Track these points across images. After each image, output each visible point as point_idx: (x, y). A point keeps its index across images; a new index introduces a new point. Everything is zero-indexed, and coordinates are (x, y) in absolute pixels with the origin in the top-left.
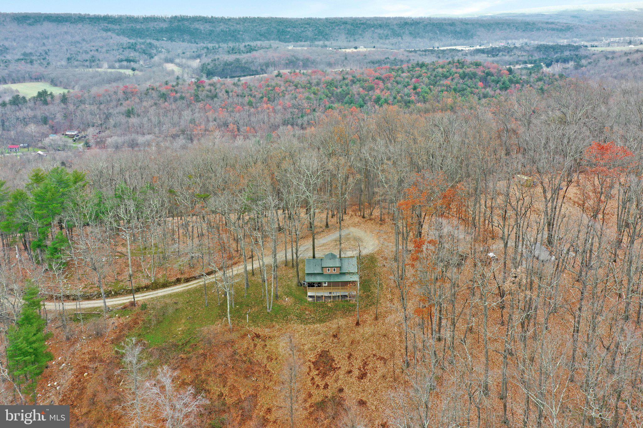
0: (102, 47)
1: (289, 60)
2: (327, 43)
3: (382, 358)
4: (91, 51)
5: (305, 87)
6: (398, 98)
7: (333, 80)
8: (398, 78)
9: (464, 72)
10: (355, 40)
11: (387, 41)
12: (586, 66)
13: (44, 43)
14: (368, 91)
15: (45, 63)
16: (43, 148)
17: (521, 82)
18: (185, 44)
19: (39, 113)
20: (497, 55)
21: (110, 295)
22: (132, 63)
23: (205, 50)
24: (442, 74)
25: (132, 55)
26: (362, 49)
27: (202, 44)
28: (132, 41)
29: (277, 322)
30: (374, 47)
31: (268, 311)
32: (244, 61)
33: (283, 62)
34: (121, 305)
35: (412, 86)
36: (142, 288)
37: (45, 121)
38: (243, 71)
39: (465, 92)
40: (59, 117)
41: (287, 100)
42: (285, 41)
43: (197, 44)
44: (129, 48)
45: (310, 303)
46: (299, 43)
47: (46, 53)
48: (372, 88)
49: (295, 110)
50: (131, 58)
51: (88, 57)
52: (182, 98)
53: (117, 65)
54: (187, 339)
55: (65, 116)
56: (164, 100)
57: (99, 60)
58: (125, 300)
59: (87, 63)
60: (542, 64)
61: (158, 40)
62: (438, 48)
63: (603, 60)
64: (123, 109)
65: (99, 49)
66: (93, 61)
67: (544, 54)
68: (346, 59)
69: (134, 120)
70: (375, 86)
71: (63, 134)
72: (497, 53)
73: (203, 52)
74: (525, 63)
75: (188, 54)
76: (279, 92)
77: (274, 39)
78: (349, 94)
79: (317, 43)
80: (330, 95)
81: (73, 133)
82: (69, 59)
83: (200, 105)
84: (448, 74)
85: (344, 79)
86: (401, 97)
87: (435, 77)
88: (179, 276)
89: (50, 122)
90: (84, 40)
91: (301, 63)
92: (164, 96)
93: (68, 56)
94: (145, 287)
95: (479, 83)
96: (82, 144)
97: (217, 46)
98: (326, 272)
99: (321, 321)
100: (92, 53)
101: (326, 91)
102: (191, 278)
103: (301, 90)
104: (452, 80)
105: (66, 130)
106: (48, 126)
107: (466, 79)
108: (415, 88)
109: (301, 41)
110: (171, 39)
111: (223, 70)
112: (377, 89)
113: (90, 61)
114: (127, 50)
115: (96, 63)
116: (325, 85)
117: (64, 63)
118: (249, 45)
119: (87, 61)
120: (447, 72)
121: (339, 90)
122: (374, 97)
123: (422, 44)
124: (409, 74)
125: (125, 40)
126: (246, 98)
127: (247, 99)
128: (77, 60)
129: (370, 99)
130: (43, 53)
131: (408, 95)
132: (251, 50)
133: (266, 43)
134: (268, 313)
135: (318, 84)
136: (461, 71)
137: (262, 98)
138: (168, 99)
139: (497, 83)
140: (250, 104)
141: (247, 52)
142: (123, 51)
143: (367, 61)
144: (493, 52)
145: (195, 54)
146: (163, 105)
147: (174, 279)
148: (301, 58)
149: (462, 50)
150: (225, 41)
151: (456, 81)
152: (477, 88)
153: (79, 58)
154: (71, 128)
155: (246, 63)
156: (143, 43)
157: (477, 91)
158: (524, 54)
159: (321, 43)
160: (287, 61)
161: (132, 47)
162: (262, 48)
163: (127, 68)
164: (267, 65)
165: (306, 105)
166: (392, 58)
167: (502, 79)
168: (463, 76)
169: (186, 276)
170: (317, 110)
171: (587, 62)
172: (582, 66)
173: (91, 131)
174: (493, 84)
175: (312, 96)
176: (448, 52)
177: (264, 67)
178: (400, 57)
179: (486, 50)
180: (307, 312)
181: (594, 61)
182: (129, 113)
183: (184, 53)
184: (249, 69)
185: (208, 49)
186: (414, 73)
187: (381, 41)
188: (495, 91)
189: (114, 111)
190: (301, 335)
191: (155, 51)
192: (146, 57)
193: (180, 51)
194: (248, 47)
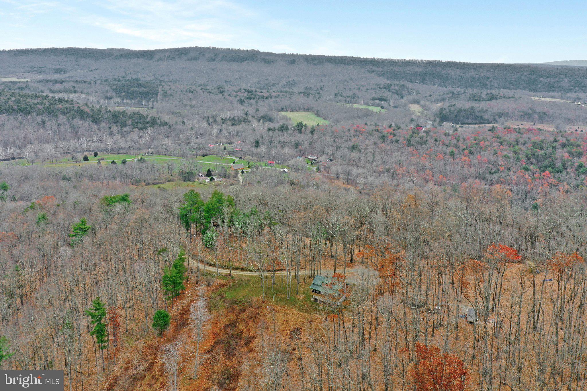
0: (363, 86)
1: (525, 112)
4: (354, 88)
5: (509, 145)
13: (321, 80)
15: (317, 96)
16: (288, 167)
18: (434, 88)
19: (293, 139)
22: (383, 102)
23: (451, 95)
25: (385, 94)
27: (450, 88)
28: (388, 82)
29: (288, 306)
32: (478, 110)
33: (518, 114)
34: (224, 273)
37: (297, 145)
38: (475, 119)
40: (306, 144)
41: (487, 155)
42: (535, 90)
43: (446, 87)
44: (385, 88)
45: (311, 302)
47: (321, 88)
50: (384, 98)
51: (350, 93)
52: (397, 141)
53: (371, 102)
54: (243, 299)
55: (311, 144)
56: (382, 141)
57: (358, 97)
58: (227, 272)
59: (349, 99)
61: (411, 82)
64: (350, 144)
65: (361, 88)
66: (354, 98)
69: (355, 155)
71: (306, 158)
73: (448, 96)
75: (434, 97)
77: (524, 89)
78: (551, 157)
80: (530, 156)
81: (313, 158)
82: (336, 95)
83: (409, 149)
88: (260, 268)
89: (299, 147)
90: (351, 79)
92: (383, 138)
93: (336, 92)
96: (316, 168)
97: (463, 91)
100: (354, 91)
103: (504, 147)
105: (309, 155)
106: (298, 150)
110: (423, 82)
111: (456, 116)
113: (351, 97)
114: (383, 90)
115: (355, 100)
116: (532, 145)
117: (331, 97)
118: (491, 93)
119: (349, 97)
122: (577, 164)
125: (384, 81)
127: (450, 149)
128: (342, 96)
129: (573, 165)
130: (319, 88)
132: (492, 98)
133: (511, 92)
134: (287, 300)
135: (525, 143)
137: (464, 150)
138: (385, 141)
140: (452, 154)
141: (488, 100)
142: (379, 91)
145: (439, 98)
146: (380, 145)
150: (472, 87)
153: (344, 94)
154: (312, 154)
155: (479, 112)
156: (397, 85)
161: (387, 88)
162: (504, 97)
163: (378, 105)
164: (502, 115)
165: (502, 162)
173: (323, 158)
177: (497, 117)
180: (306, 306)
182: (353, 148)
183: (430, 96)
184: (482, 118)
185: (453, 93)
189: (344, 145)
190: (294, 316)
191: (406, 92)
192: (397, 97)
193: (428, 94)
194: (490, 95)
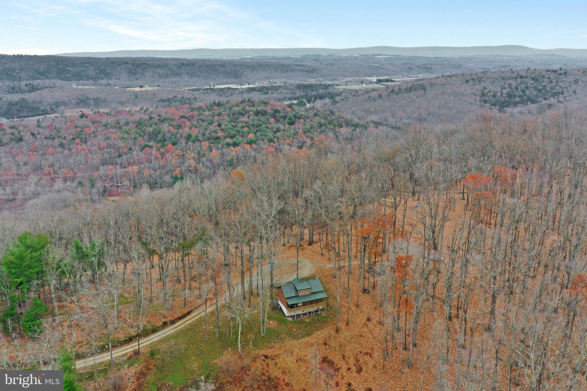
1: (79, 99)
2: (110, 82)
3: (367, 354)
5: (115, 127)
6: (207, 134)
7: (141, 119)
8: (201, 117)
9: (257, 110)
10: (137, 79)
11: (167, 80)
12: (340, 102)
14: (178, 129)
17: (303, 117)
20: (267, 93)
21: (104, 350)
24: (239, 112)
26: (147, 88)
29: (275, 342)
30: (159, 86)
31: (263, 335)
32: (30, 101)
33: (74, 101)
34: (124, 355)
35: (216, 124)
36: (134, 337)
39: (261, 127)
41: (101, 141)
42: (66, 79)
45: (291, 322)
46: (81, 82)
48: (179, 127)
49: (112, 150)
60: (304, 100)
62: (214, 86)
63: (351, 97)
67: (303, 92)
68: (136, 97)
70: (183, 124)
72: (267, 91)
74: (290, 99)
76: (89, 132)
77: (53, 78)
78: (160, 132)
79: (100, 82)
80: (142, 134)
83: (4, 149)
84: (244, 112)
85: (151, 118)
86: (209, 133)
87: (234, 114)
88: (164, 320)
91: (92, 102)
94: (137, 336)
95: (271, 119)
98: (301, 294)
99: (308, 334)
101: (138, 130)
102: (176, 319)
103: (112, 130)
104: (248, 116)
107: (259, 116)
108: (219, 125)
109: (82, 80)
112: (185, 127)
116: (135, 124)
118: (30, 84)
120: (243, 110)
121: (151, 129)
122: (184, 134)
123: (199, 83)
124: (210, 113)
126: (56, 140)
129: (181, 136)
131: (215, 132)
132: (33, 89)
133: (47, 82)
134: (263, 337)
135: (127, 124)
136: (254, 109)
137: (74, 139)
139: (285, 119)
140: (62, 145)
143: (158, 99)
144: (262, 90)
147: (161, 324)
148: (92, 97)
149: (237, 89)
151: (252, 117)
152: (271, 124)
155: (33, 103)
157: (271, 126)
158: (288, 91)
159: (104, 82)
160: (77, 101)
162: (46, 87)
164: (57, 105)
165: (122, 145)
166: (180, 96)
167: (288, 115)
168: (257, 113)
169: (170, 318)
170: (133, 149)
171: (340, 99)
172: (337, 102)
174: (281, 120)
175: (126, 135)
176: (226, 90)
177: (54, 107)
178: (186, 96)
179: (257, 89)
180: (294, 330)
181: (345, 98)
184: (38, 109)
186: (214, 112)
187: (161, 80)
188: (285, 125)
190: (300, 348)
194: (29, 86)
